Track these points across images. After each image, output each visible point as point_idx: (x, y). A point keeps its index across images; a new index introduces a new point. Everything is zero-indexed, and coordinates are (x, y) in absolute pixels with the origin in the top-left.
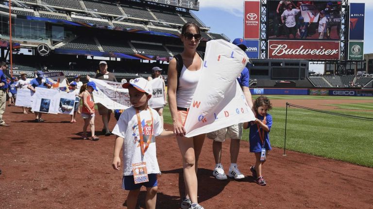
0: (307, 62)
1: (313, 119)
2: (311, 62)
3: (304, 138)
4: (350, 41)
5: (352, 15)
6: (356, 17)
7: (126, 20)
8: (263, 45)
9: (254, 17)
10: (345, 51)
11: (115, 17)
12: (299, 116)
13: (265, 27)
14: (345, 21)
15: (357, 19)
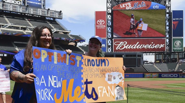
0: (142, 53)
1: (147, 95)
2: (145, 54)
4: (173, 38)
5: (174, 19)
6: (177, 20)
7: (10, 27)
8: (109, 42)
9: (103, 23)
10: (170, 45)
11: (3, 25)
12: (138, 93)
13: (111, 29)
14: (169, 23)
15: (178, 22)
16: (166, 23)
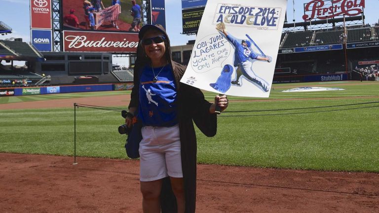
0: (110, 55)
2: (115, 55)
3: (102, 140)
5: (153, 8)
6: (157, 11)
8: (56, 36)
9: (44, 4)
13: (58, 15)
14: (147, 14)
15: (158, 12)
16: (142, 13)
